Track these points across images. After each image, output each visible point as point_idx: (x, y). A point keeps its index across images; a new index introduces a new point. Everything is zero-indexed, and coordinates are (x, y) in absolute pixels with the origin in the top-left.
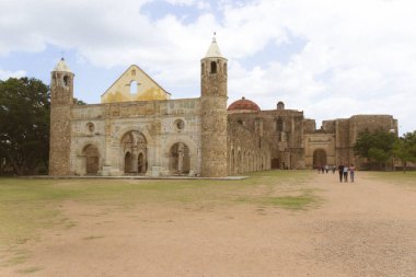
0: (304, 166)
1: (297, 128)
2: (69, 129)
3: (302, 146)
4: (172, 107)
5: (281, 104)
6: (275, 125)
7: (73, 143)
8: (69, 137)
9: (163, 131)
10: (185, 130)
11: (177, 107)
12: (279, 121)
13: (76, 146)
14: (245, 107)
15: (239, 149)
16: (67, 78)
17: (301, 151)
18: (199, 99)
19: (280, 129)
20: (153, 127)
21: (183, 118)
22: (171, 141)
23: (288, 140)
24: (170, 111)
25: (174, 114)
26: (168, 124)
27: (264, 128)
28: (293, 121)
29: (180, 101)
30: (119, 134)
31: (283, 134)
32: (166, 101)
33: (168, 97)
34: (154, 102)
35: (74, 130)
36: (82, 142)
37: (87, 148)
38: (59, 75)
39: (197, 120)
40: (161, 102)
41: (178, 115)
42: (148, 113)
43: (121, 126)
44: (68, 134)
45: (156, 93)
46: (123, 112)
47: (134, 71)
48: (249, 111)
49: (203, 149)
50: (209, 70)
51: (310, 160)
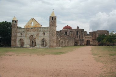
0: (84, 45)
1: (82, 34)
2: (16, 35)
3: (84, 39)
4: (42, 29)
5: (78, 27)
6: (76, 33)
7: (17, 38)
8: (16, 37)
9: (40, 35)
10: (45, 35)
11: (43, 29)
12: (77, 32)
13: (18, 39)
14: (68, 28)
15: (62, 40)
16: (16, 22)
17: (83, 40)
18: (49, 27)
19: (77, 34)
20: (37, 34)
21: (45, 32)
22: (42, 38)
23: (79, 37)
24: (41, 30)
25: (42, 31)
26: (41, 34)
27: (73, 34)
28: (81, 32)
29: (44, 27)
30: (29, 36)
31: (78, 35)
32: (41, 27)
33: (41, 26)
34: (38, 28)
35: (17, 35)
36: (20, 38)
37: (21, 39)
38: (14, 21)
39: (48, 32)
40: (39, 28)
41: (44, 31)
42: (36, 31)
43: (29, 34)
44: (16, 36)
45: (38, 25)
46: (30, 30)
47: (33, 20)
48: (69, 29)
49: (50, 40)
50: (51, 19)
51: (86, 43)
